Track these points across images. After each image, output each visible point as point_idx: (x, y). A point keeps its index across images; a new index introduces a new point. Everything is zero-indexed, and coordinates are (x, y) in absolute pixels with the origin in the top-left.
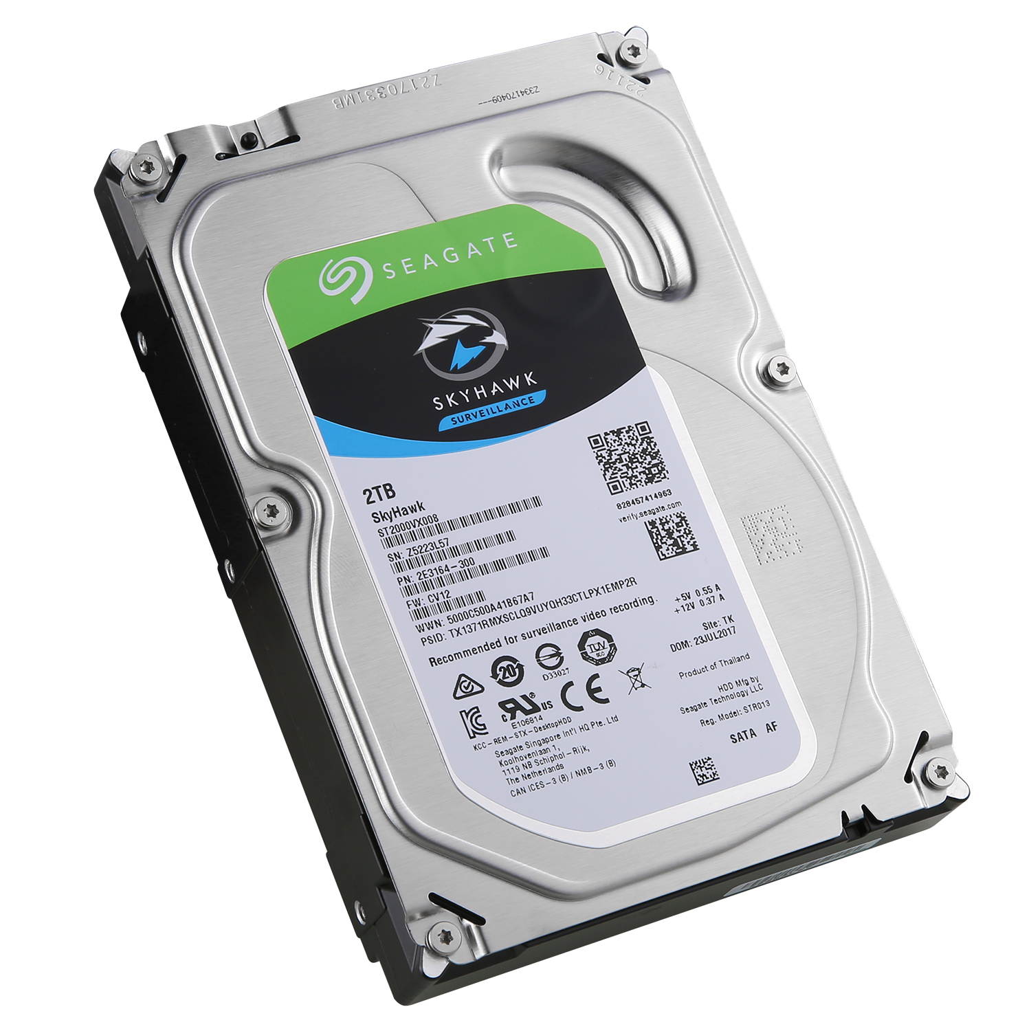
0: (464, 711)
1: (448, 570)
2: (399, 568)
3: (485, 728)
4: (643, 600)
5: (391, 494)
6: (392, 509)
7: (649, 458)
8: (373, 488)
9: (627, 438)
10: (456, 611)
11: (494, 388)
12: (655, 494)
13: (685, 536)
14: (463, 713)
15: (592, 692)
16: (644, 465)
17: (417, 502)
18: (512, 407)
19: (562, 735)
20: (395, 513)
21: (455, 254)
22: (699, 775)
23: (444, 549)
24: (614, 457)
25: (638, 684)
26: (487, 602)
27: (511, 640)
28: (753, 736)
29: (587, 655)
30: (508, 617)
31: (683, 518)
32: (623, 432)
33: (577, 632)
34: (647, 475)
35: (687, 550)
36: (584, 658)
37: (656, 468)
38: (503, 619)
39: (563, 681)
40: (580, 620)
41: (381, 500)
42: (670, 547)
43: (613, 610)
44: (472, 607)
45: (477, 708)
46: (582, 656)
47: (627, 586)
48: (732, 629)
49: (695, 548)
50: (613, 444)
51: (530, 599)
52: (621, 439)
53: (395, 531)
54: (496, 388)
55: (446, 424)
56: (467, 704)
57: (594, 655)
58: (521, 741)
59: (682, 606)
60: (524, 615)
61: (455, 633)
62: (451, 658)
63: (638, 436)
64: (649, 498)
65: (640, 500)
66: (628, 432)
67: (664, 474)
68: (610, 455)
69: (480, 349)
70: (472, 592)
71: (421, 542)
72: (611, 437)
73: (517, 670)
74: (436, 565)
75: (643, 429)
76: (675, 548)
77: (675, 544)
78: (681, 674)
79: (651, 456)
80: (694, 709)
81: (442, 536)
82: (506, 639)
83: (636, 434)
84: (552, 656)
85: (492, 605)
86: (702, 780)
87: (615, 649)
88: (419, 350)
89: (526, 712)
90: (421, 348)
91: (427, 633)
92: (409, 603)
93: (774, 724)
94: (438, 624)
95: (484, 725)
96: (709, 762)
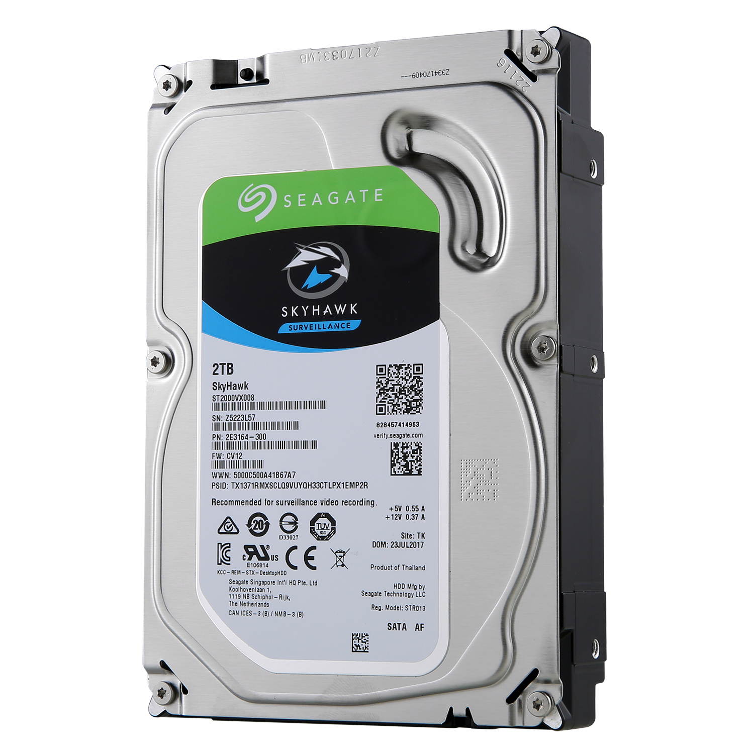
0: (221, 544)
1: (247, 439)
2: (217, 427)
3: (229, 560)
4: (367, 501)
5: (230, 371)
6: (228, 383)
7: (413, 393)
8: (220, 364)
9: (404, 374)
10: (241, 470)
11: (326, 309)
12: (407, 423)
13: (416, 461)
14: (220, 545)
15: (307, 558)
16: (408, 398)
17: (245, 382)
18: (333, 327)
19: (276, 582)
20: (228, 386)
21: (337, 198)
22: (355, 645)
23: (250, 422)
24: (389, 386)
25: (340, 563)
26: (263, 470)
27: (269, 503)
28: (404, 629)
29: (314, 530)
30: (273, 485)
31: (420, 448)
32: (402, 368)
33: (313, 511)
34: (407, 406)
35: (413, 473)
36: (311, 532)
37: (415, 403)
38: (269, 485)
39: (292, 543)
40: (319, 503)
41: (223, 374)
42: (402, 467)
43: (344, 503)
44: (252, 470)
45: (230, 544)
46: (311, 530)
47: (361, 488)
48: (421, 544)
49: (419, 473)
50: (392, 375)
51: (292, 477)
52: (399, 373)
53: (223, 399)
54: (328, 310)
55: (284, 329)
56: (225, 539)
57: (318, 532)
58: (248, 578)
59: (393, 515)
60: (283, 487)
61: (235, 485)
62: (226, 503)
63: (412, 374)
64: (402, 425)
65: (395, 424)
66: (406, 369)
67: (419, 409)
68: (387, 383)
69: (328, 276)
70: (257, 459)
71: (237, 412)
72: (393, 369)
73: (264, 526)
74: (240, 432)
75: (418, 369)
76: (405, 469)
77: (406, 466)
78: (372, 566)
79: (416, 392)
80: (371, 595)
81: (252, 412)
82: (266, 501)
83: (412, 372)
84: (291, 523)
85: (266, 473)
86: (356, 649)
87: (335, 532)
88: (287, 267)
89: (260, 558)
90: (288, 266)
91: (218, 480)
92: (214, 455)
93: (423, 626)
94: (227, 475)
95: (229, 558)
96: (366, 637)
